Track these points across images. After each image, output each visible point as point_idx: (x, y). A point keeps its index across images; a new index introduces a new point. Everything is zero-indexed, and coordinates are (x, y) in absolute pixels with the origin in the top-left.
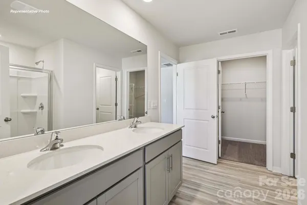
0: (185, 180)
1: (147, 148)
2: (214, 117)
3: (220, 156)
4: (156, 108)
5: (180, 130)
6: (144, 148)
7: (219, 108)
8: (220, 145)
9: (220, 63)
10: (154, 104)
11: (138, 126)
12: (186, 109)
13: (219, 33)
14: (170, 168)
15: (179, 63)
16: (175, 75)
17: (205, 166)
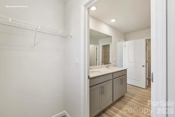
0: (128, 92)
1: (114, 74)
2: (144, 66)
3: (147, 85)
4: (115, 61)
5: (126, 70)
6: (113, 73)
7: (147, 62)
8: (147, 80)
9: (147, 40)
10: (114, 59)
11: (109, 67)
12: (129, 62)
13: (146, 27)
14: (122, 83)
15: (126, 41)
16: (124, 46)
17: (139, 89)
